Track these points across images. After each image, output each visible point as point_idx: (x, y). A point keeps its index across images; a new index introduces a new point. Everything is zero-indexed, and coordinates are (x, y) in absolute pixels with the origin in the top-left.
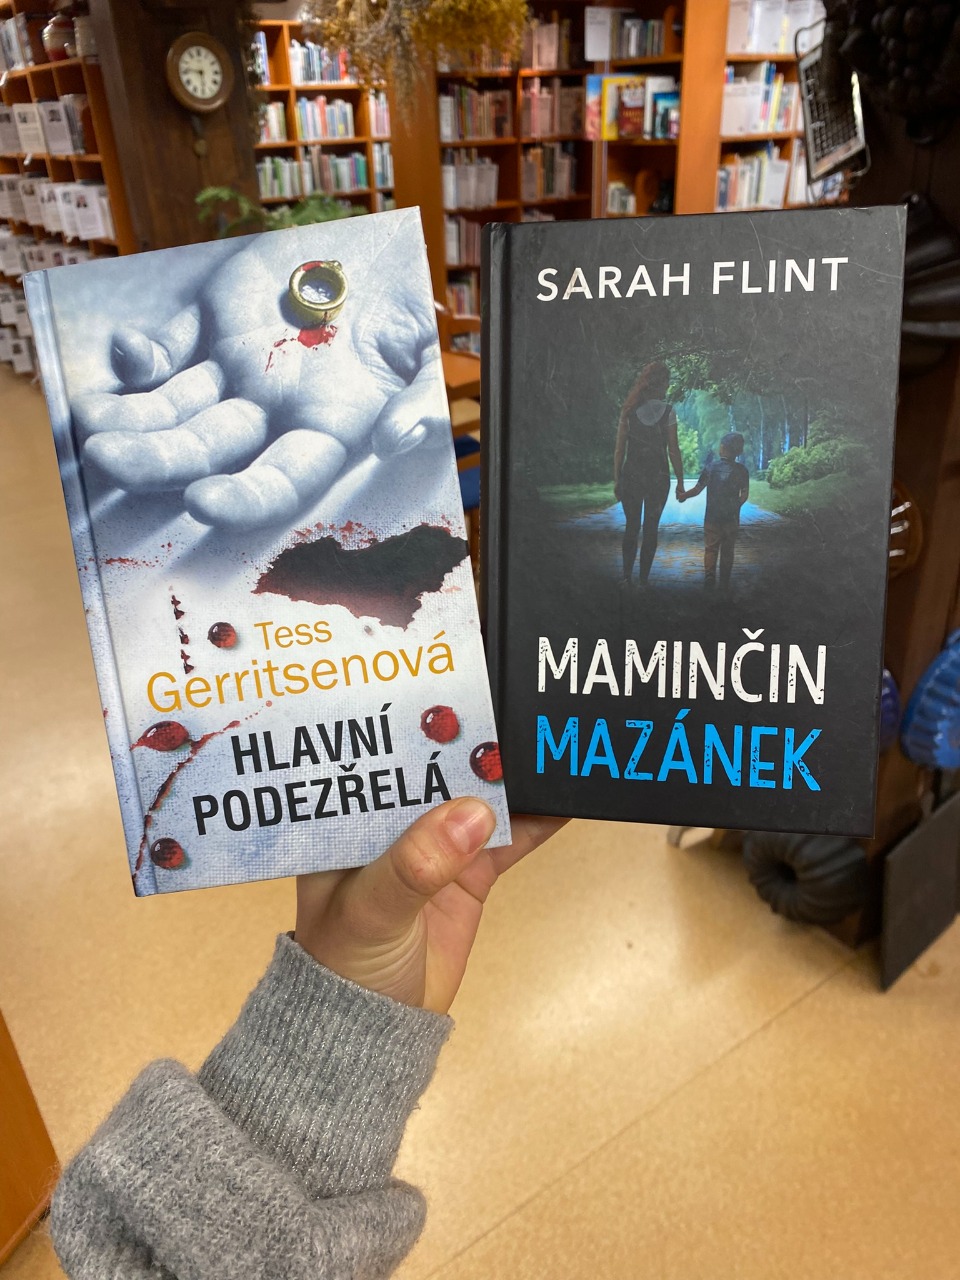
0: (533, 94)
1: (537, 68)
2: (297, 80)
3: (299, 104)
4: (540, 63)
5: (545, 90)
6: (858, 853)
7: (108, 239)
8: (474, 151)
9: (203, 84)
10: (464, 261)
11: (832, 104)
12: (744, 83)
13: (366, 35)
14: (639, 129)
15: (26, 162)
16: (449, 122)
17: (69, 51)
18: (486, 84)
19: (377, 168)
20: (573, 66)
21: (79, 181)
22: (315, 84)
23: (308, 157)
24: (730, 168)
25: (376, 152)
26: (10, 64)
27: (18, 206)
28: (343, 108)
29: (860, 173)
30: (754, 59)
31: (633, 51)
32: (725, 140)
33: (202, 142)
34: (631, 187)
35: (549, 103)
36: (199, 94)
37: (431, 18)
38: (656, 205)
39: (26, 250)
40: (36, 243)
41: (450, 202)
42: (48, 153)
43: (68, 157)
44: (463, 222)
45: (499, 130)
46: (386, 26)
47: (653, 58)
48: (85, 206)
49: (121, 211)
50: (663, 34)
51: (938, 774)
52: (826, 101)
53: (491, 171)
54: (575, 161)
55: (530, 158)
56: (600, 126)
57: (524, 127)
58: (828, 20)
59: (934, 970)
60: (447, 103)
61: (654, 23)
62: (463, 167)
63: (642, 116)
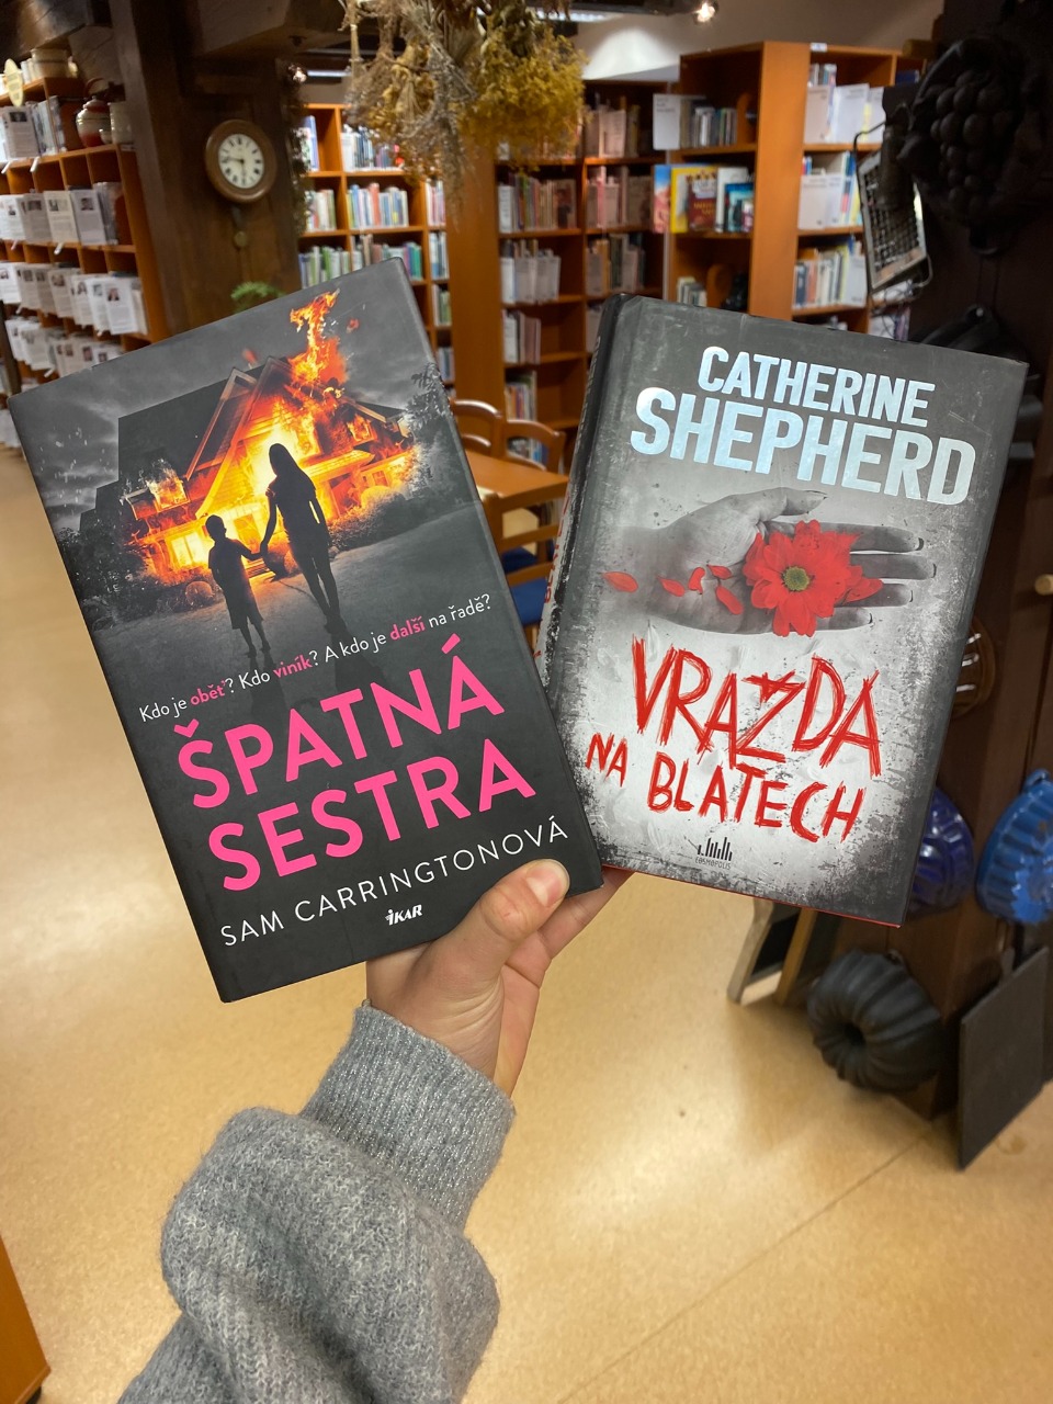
0: (599, 183)
1: (602, 156)
2: (349, 166)
3: (351, 191)
4: (605, 151)
5: (611, 179)
6: (931, 1015)
7: (141, 334)
8: (535, 242)
9: (244, 174)
10: (523, 360)
11: (892, 212)
12: (823, 175)
13: (414, 126)
14: (711, 222)
15: (57, 252)
16: (509, 213)
17: (103, 137)
18: (548, 172)
19: (433, 258)
20: (641, 154)
21: (111, 272)
22: (369, 170)
23: (359, 247)
24: (809, 263)
25: (433, 243)
26: (42, 149)
27: (47, 297)
28: (397, 195)
29: (921, 285)
30: (833, 148)
31: (704, 140)
32: (801, 234)
33: (242, 233)
34: (702, 283)
35: (617, 190)
36: (239, 184)
37: (479, 112)
38: (728, 302)
39: (55, 343)
40: (65, 336)
41: (509, 296)
42: (80, 243)
43: (100, 247)
44: (523, 317)
45: (562, 221)
46: (433, 119)
47: (723, 148)
48: (117, 299)
49: (155, 305)
50: (736, 122)
51: (1019, 929)
52: (886, 208)
53: (553, 264)
54: (643, 253)
55: (595, 250)
56: (669, 217)
57: (590, 217)
58: (888, 123)
59: (1018, 1146)
60: (506, 193)
61: (724, 111)
62: (523, 259)
63: (714, 208)
